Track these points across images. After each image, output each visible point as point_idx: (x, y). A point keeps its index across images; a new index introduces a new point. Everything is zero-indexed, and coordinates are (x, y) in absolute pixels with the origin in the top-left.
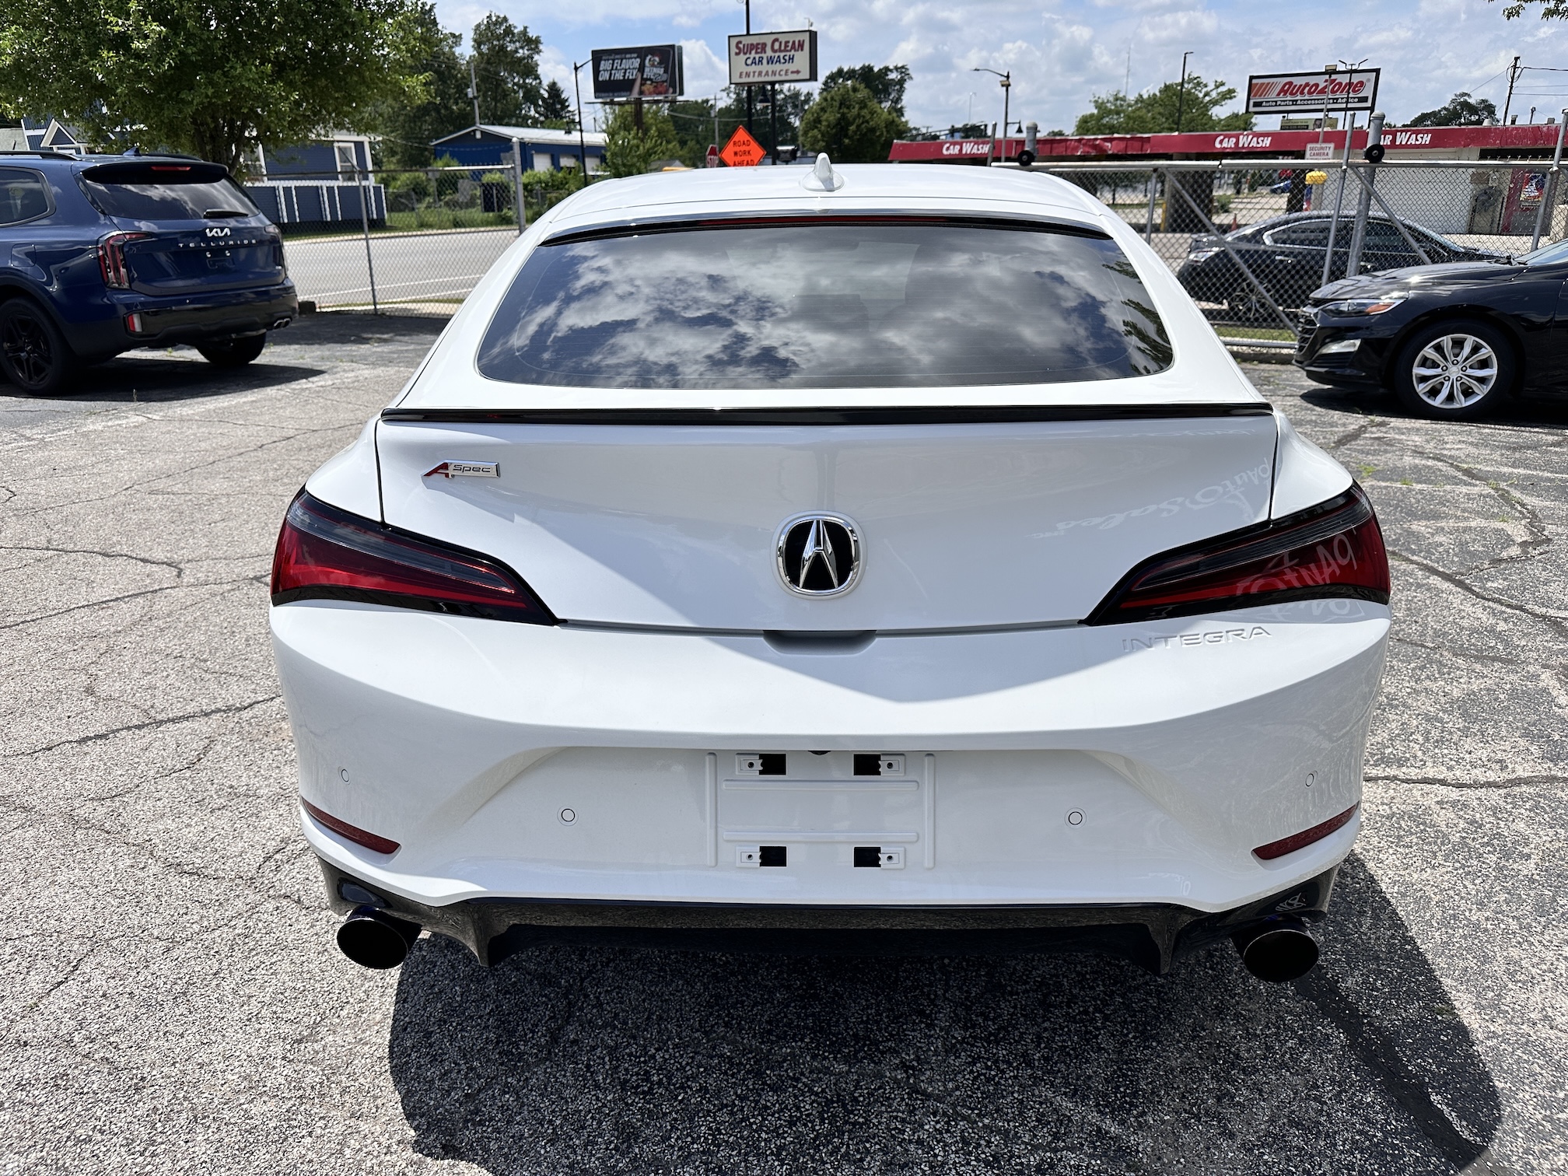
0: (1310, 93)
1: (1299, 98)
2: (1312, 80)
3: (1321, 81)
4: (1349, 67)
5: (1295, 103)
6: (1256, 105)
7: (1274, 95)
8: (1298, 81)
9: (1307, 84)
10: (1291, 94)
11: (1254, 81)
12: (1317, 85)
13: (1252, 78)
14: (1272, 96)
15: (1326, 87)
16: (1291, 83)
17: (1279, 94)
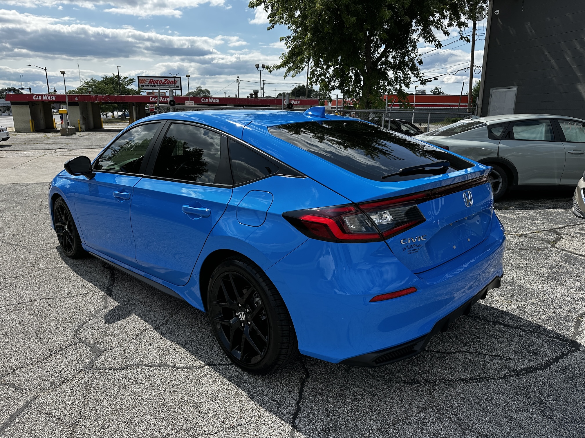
0: (159, 83)
1: (156, 85)
2: (160, 79)
3: (163, 79)
4: (173, 76)
5: (155, 86)
6: (141, 86)
7: (148, 83)
8: (155, 79)
9: (158, 80)
10: (153, 83)
11: (139, 78)
12: (161, 81)
13: (138, 77)
14: (147, 83)
15: (165, 82)
16: (152, 80)
17: (149, 83)
